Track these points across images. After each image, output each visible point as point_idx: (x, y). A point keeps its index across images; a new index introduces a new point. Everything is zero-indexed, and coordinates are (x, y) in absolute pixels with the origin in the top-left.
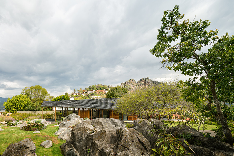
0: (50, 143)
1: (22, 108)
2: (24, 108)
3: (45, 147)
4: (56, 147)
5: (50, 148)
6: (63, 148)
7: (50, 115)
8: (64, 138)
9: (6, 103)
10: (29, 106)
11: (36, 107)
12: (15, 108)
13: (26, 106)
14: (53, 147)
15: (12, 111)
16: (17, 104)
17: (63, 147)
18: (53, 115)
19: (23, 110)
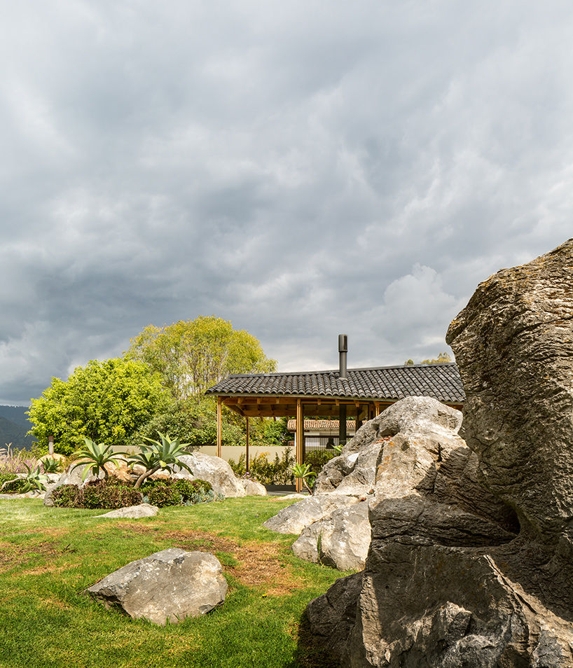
0: (202, 578)
1: (118, 429)
2: (129, 430)
3: (136, 614)
4: (263, 618)
5: (187, 625)
6: (329, 625)
7: (271, 462)
8: (349, 552)
9: (36, 404)
10: (157, 420)
11: (194, 426)
12: (84, 429)
13: (140, 421)
14: (223, 620)
15: (67, 448)
16: (91, 408)
17: (334, 615)
18: (287, 464)
19: (123, 443)
